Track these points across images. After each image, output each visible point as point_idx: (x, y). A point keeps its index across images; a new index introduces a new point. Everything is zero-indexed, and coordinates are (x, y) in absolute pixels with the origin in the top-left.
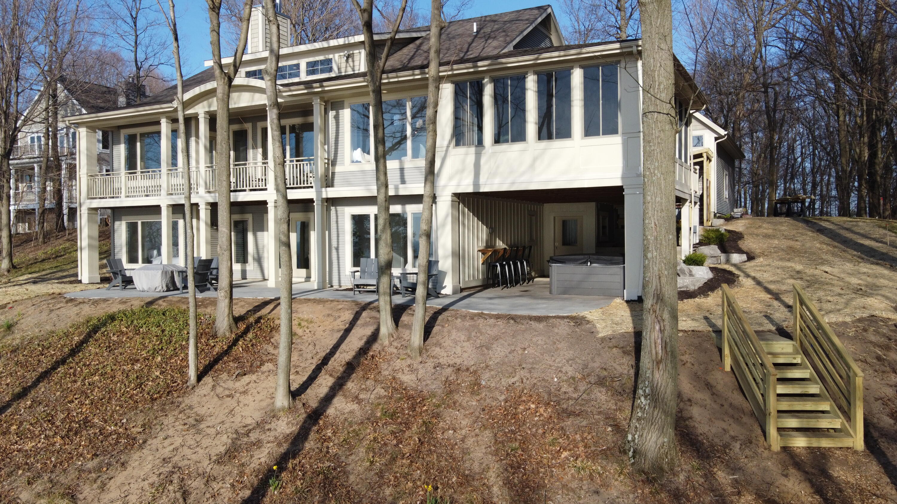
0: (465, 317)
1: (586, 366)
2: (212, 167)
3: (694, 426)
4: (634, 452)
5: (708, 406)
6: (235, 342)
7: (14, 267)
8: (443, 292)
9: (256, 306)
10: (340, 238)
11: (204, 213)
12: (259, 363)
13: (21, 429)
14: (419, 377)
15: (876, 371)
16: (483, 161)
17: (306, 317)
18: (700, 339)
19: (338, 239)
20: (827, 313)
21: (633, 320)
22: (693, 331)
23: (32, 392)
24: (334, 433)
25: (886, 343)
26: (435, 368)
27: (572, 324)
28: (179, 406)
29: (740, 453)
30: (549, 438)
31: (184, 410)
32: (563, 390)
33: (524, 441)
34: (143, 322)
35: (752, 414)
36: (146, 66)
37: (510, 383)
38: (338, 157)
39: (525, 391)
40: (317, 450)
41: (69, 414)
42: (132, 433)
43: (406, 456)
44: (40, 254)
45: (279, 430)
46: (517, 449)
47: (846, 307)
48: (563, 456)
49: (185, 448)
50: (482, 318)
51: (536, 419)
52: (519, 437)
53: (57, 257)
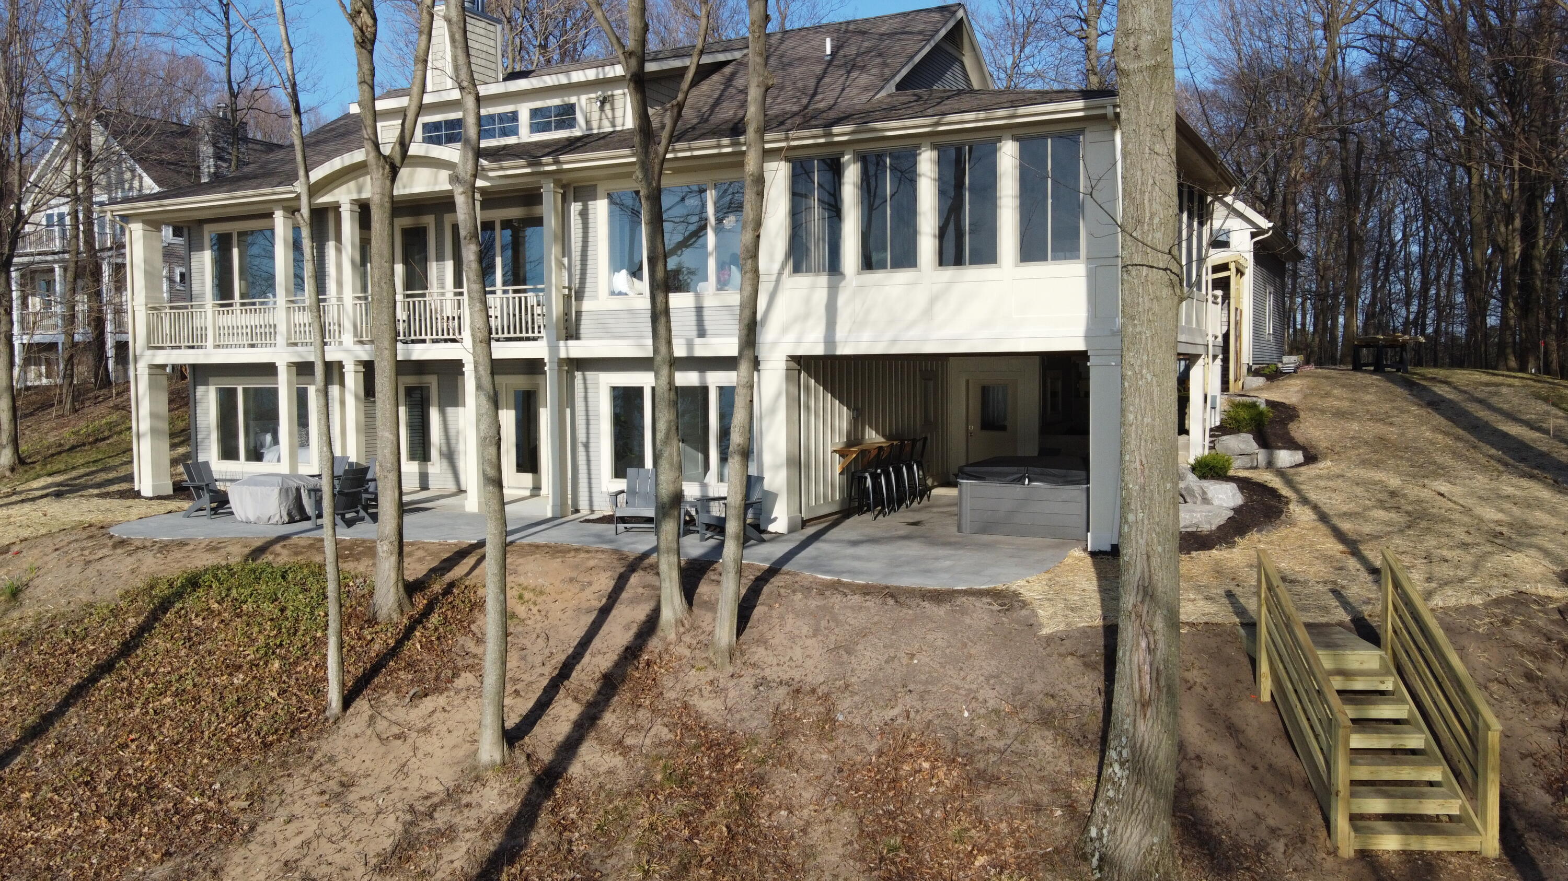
0: (809, 589)
1: (1018, 691)
2: (366, 298)
3: (1206, 808)
4: (1101, 859)
5: (1231, 769)
6: (408, 633)
7: (21, 462)
8: (772, 528)
9: (445, 560)
10: (591, 427)
11: (352, 379)
12: (450, 673)
13: (39, 798)
14: (729, 705)
15: (1523, 701)
16: (841, 300)
17: (531, 582)
18: (1219, 639)
19: (588, 429)
20: (1441, 586)
21: (1103, 600)
22: (1206, 623)
23: (57, 725)
24: (582, 813)
25: (1542, 647)
26: (756, 687)
27: (996, 607)
28: (311, 758)
29: (1284, 861)
30: (953, 830)
31: (321, 765)
32: (979, 733)
33: (911, 833)
34: (247, 592)
35: (1307, 786)
36: (248, 90)
37: (887, 718)
38: (587, 285)
39: (913, 736)
40: (552, 847)
41: (121, 770)
42: (230, 810)
43: (705, 862)
44: (67, 435)
45: (486, 807)
46: (898, 849)
47: (1473, 575)
48: (977, 863)
49: (323, 841)
50: (840, 592)
51: (932, 789)
52: (901, 825)
53: (97, 440)
